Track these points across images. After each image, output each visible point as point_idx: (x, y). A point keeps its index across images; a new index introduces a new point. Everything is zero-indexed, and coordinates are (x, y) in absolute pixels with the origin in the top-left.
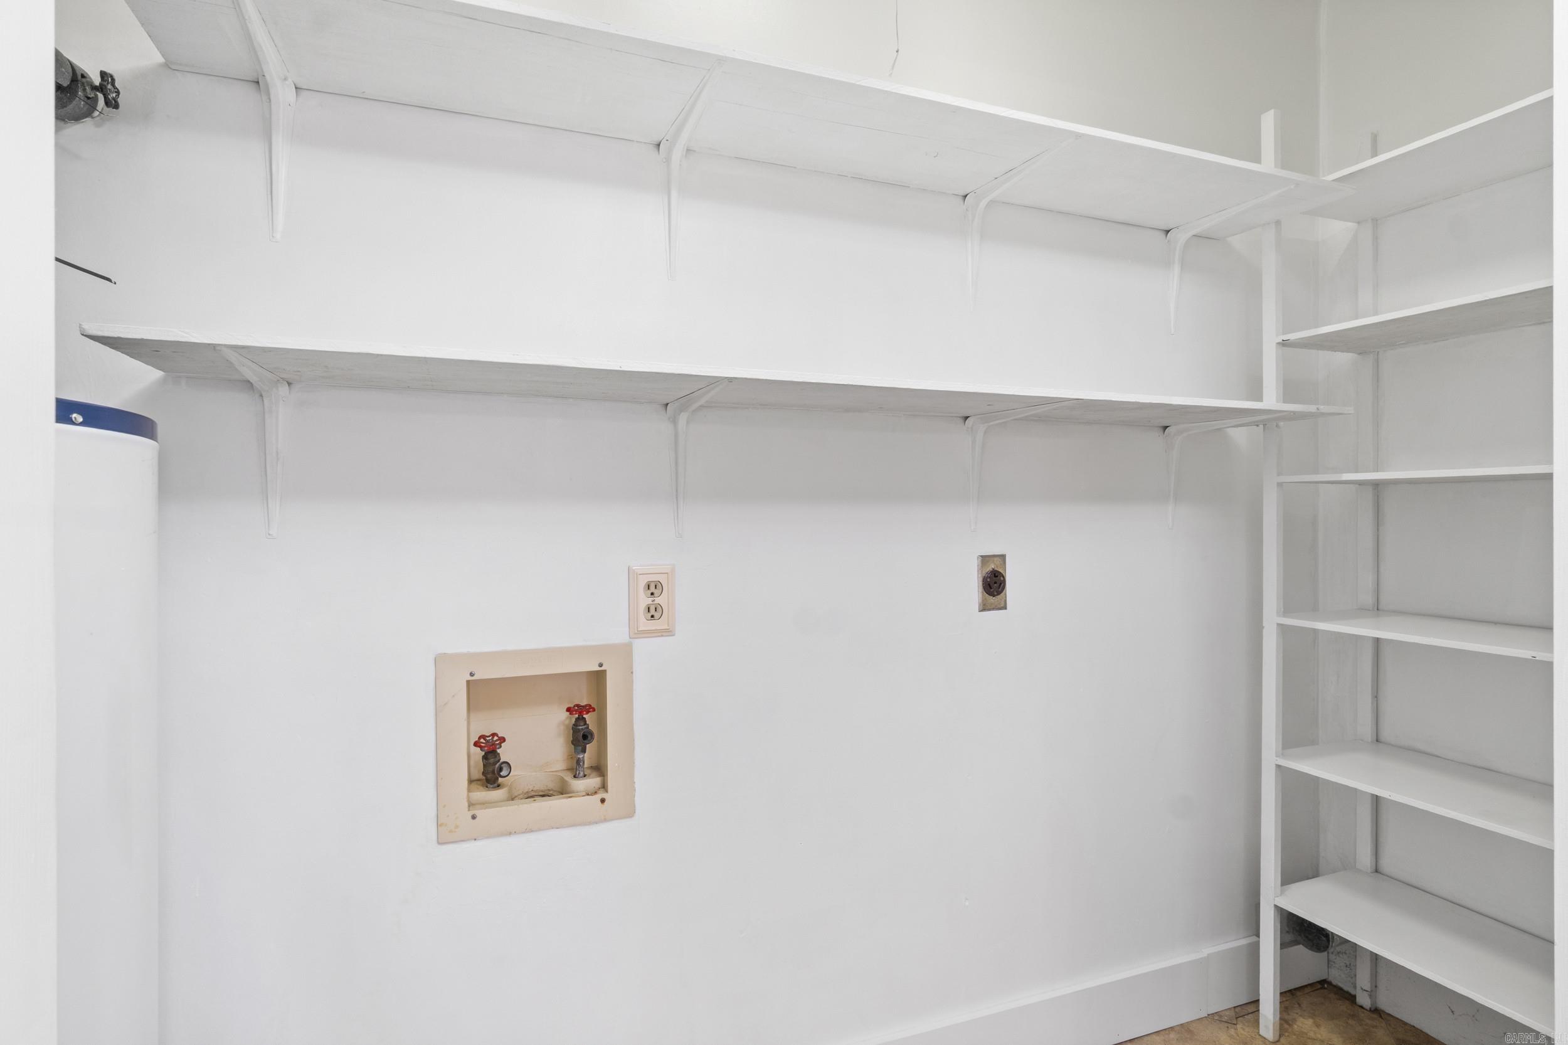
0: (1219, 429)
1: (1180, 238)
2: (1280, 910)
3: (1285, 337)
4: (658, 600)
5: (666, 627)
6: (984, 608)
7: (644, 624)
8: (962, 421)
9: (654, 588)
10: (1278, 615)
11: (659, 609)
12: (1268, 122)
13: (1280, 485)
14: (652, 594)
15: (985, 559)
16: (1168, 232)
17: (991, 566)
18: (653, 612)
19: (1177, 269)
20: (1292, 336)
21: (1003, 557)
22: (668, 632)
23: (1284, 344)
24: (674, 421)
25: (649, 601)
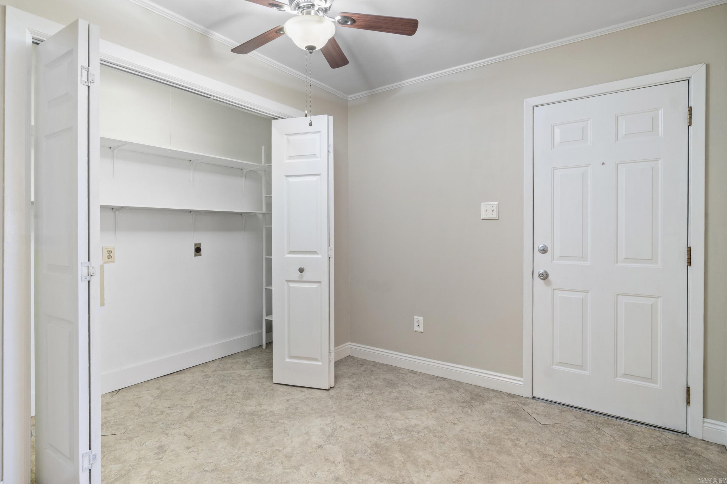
0: (255, 215)
1: (245, 171)
2: (266, 319)
3: (266, 196)
4: (110, 255)
5: (112, 261)
6: (196, 256)
7: (107, 260)
8: (190, 212)
9: (109, 252)
10: (265, 256)
11: (111, 257)
12: (263, 148)
13: (265, 227)
14: (109, 258)
15: (196, 245)
16: (242, 169)
17: (197, 246)
18: (109, 257)
19: (244, 178)
20: (267, 196)
21: (200, 244)
22: (113, 262)
23: (266, 197)
24: (115, 213)
25: (108, 255)
